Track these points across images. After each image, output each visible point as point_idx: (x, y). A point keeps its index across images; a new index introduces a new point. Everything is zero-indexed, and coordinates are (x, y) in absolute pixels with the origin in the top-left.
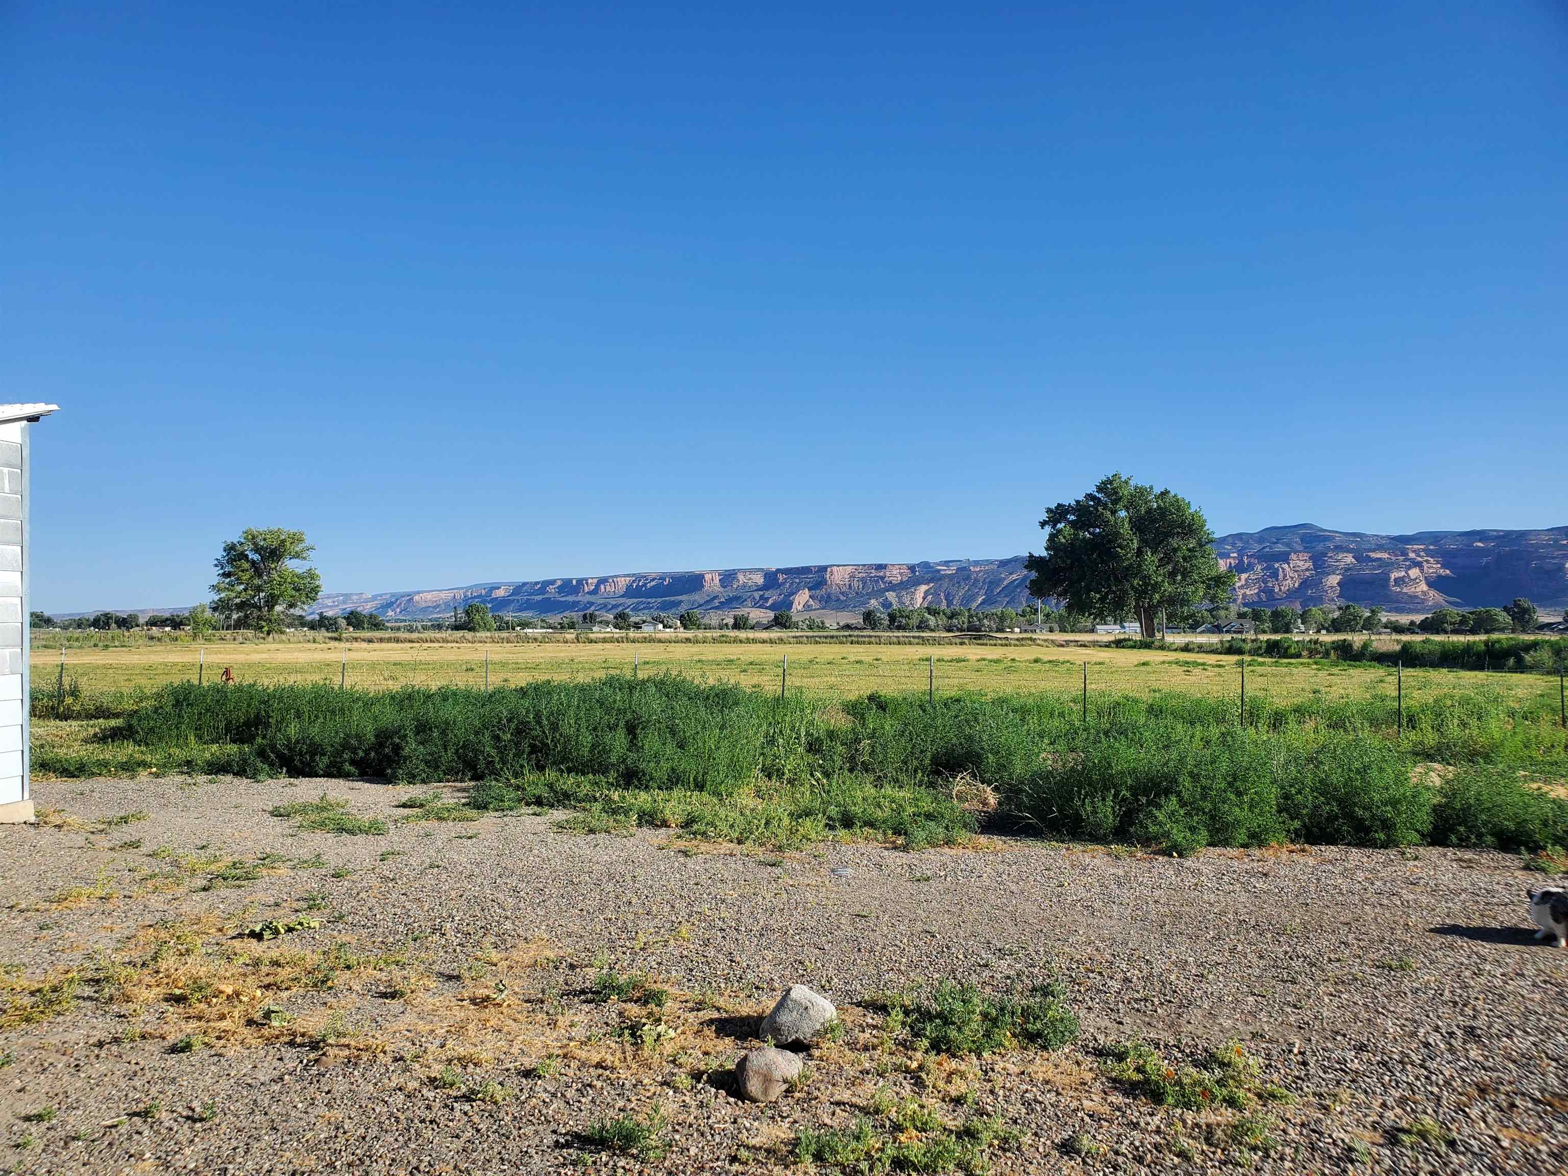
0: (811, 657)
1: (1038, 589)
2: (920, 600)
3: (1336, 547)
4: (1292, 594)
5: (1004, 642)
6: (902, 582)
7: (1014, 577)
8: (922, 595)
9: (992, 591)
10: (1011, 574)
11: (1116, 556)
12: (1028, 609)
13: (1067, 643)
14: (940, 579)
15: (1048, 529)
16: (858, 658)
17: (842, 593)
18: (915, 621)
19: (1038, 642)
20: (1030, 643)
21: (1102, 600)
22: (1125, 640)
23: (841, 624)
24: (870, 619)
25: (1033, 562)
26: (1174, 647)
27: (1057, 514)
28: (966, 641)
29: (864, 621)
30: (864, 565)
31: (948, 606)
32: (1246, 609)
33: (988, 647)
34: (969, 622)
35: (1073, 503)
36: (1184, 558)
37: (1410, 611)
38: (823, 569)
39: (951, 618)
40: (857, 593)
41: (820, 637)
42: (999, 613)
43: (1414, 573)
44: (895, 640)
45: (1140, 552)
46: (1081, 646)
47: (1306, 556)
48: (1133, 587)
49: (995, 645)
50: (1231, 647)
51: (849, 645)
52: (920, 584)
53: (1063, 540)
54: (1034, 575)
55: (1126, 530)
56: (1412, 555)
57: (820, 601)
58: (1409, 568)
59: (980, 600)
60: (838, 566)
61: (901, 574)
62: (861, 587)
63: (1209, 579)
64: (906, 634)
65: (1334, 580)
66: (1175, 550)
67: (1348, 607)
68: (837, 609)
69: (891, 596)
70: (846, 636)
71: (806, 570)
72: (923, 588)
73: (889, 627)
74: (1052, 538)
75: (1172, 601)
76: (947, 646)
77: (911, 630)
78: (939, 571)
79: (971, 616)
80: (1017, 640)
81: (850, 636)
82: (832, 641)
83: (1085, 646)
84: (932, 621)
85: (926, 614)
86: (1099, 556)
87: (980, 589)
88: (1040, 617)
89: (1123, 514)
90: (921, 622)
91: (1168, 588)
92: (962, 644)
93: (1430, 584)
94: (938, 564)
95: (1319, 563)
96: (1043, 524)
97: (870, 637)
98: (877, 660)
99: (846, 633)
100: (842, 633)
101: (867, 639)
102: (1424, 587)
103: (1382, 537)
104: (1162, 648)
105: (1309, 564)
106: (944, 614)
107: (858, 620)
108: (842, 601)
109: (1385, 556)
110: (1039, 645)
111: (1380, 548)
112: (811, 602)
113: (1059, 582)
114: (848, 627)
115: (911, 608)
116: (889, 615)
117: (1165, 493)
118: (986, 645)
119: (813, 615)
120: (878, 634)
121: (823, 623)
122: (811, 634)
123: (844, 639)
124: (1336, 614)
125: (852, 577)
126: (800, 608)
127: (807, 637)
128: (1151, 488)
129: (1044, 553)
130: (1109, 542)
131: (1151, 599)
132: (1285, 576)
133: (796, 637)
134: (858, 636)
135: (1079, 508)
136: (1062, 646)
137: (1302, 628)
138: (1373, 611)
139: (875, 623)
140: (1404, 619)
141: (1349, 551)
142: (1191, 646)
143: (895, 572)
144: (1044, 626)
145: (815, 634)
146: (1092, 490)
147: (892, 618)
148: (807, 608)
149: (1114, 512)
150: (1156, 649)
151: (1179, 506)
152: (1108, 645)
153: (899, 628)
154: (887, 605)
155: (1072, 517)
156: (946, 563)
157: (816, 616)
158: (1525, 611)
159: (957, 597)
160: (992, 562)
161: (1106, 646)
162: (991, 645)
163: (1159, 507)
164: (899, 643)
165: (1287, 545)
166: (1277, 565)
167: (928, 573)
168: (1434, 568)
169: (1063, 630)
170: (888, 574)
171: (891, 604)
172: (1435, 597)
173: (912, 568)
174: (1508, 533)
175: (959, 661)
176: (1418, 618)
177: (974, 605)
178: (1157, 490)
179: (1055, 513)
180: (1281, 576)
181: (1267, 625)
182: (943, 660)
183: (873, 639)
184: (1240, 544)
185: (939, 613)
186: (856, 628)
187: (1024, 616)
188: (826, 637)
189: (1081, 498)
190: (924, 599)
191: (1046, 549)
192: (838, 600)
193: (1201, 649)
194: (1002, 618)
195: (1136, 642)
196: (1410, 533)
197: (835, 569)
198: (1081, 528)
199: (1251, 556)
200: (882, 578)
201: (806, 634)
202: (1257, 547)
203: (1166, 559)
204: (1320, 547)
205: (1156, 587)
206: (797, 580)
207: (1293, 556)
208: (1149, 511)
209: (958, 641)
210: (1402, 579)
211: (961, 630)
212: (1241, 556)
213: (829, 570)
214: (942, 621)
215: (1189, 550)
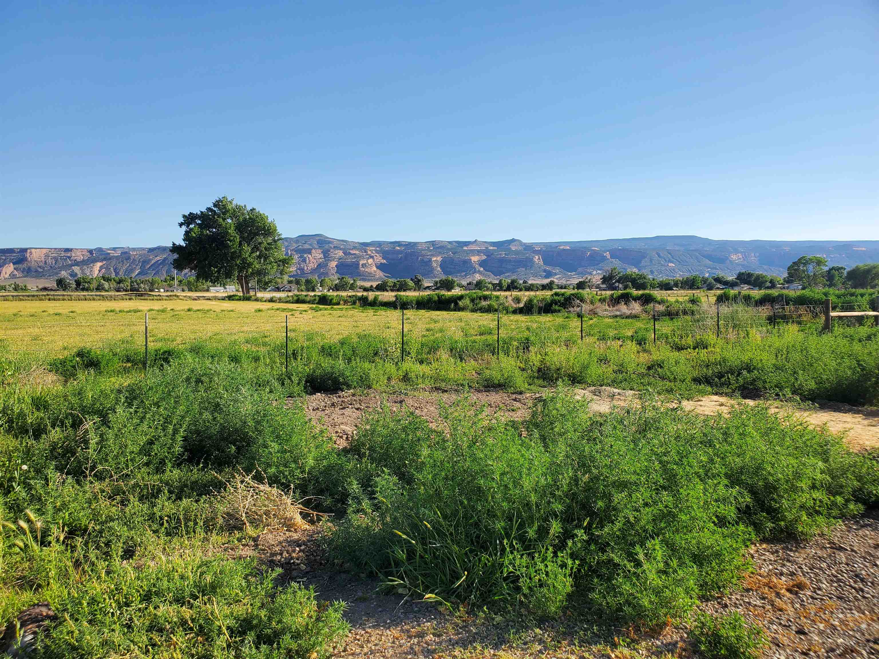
0: (15, 311)
1: (179, 265)
2: (97, 272)
3: (334, 247)
4: (313, 271)
5: (158, 298)
6: (83, 261)
7: (158, 258)
8: (98, 269)
9: (145, 267)
10: (156, 256)
11: (228, 247)
12: (168, 278)
13: (199, 298)
14: (110, 259)
15: (184, 228)
16: (56, 311)
17: (40, 267)
18: (94, 285)
19: (181, 297)
20: (175, 298)
21: (219, 272)
22: (234, 296)
23: (40, 287)
24: (61, 284)
25: (175, 249)
26: (264, 299)
27: (189, 219)
28: (133, 297)
29: (57, 285)
30: (55, 249)
31: (116, 276)
32: (292, 279)
33: (148, 301)
34: (131, 286)
35: (199, 213)
36: (266, 249)
37: (369, 280)
38: (24, 250)
39: (119, 283)
40: (51, 267)
41: (23, 296)
42: (150, 280)
43: (370, 261)
44: (83, 297)
45: (240, 244)
46: (207, 299)
47: (320, 251)
48: (236, 265)
49: (153, 300)
50: (298, 299)
51: (47, 301)
52: (96, 261)
53: (194, 235)
54: (176, 256)
55: (231, 231)
56: (369, 252)
57: (23, 272)
58: (368, 259)
59: (137, 272)
60: (36, 248)
61: (83, 255)
62: (54, 263)
63: (280, 261)
64: (90, 294)
65: (333, 264)
66: (260, 243)
67: (343, 278)
68: (36, 277)
69: (76, 269)
70: (45, 296)
71: (11, 251)
72: (99, 264)
73: (76, 289)
74: (187, 233)
75: (259, 273)
76: (121, 301)
77: (92, 291)
78: (109, 254)
79: (132, 282)
80: (167, 296)
81: (48, 295)
82: (33, 298)
83: (210, 299)
84: (106, 285)
85: (102, 281)
86: (216, 245)
87: (137, 265)
88: (176, 282)
89: (229, 221)
90: (99, 286)
91: (257, 266)
92: (130, 299)
93: (377, 267)
94: (108, 249)
95: (326, 254)
96: (181, 225)
97: (64, 295)
98: (72, 312)
99: (45, 293)
100: (41, 293)
101: (61, 297)
102: (375, 269)
103: (356, 243)
104: (257, 300)
105: (322, 256)
106: (114, 280)
107: (52, 284)
108: (40, 272)
109: (357, 252)
110: (181, 299)
111: (355, 248)
112: (16, 272)
113: (190, 262)
114: (45, 289)
115: (91, 277)
116: (76, 281)
117: (253, 210)
118: (147, 299)
119: (19, 282)
120: (69, 293)
121: (25, 287)
122: (15, 294)
123: (43, 297)
124: (337, 281)
125: (47, 256)
126: (7, 276)
127: (13, 296)
128: (245, 206)
129: (183, 244)
130: (223, 237)
131: (247, 272)
132: (310, 261)
133: (4, 296)
134: (54, 295)
135: (203, 216)
136: (196, 300)
137: (321, 288)
138: (354, 280)
139: (65, 287)
140: (367, 284)
141: (341, 249)
142: (274, 299)
143: (78, 254)
144: (178, 287)
145: (19, 294)
146: (211, 205)
147: (78, 283)
148: (12, 276)
149: (224, 219)
150: (253, 301)
151: (262, 218)
152: (223, 299)
153: (83, 289)
154: (73, 275)
155: (199, 222)
156: (114, 249)
157: (20, 282)
158: (419, 281)
159: (122, 270)
160: (143, 249)
161: (222, 299)
162: (150, 300)
163: (250, 218)
164: (86, 300)
165: (311, 245)
166: (305, 256)
167: (101, 255)
168: (379, 259)
169: (190, 290)
170: (73, 255)
171: (76, 275)
172: (380, 274)
173: (91, 252)
174: (410, 243)
175: (136, 311)
176: (375, 284)
177: (133, 275)
178: (249, 208)
179: (188, 218)
180: (307, 262)
181: (303, 287)
182: (124, 311)
183: (66, 297)
184: (286, 244)
185: (111, 280)
186: (51, 290)
187: (166, 282)
188: (28, 296)
189: (204, 210)
190: (100, 271)
191: (184, 240)
192: (37, 271)
193: (280, 300)
194: (152, 283)
195: (240, 297)
196: (368, 241)
197: (33, 250)
198: (204, 228)
199: (292, 250)
200: (69, 257)
201: (12, 294)
202: (295, 245)
203: (256, 248)
204: (327, 247)
205: (250, 265)
206: (4, 258)
207: (313, 251)
208: (245, 220)
209: (128, 297)
210: (365, 264)
211: (126, 291)
212: (287, 250)
213: (29, 251)
214: (113, 285)
215: (268, 244)
